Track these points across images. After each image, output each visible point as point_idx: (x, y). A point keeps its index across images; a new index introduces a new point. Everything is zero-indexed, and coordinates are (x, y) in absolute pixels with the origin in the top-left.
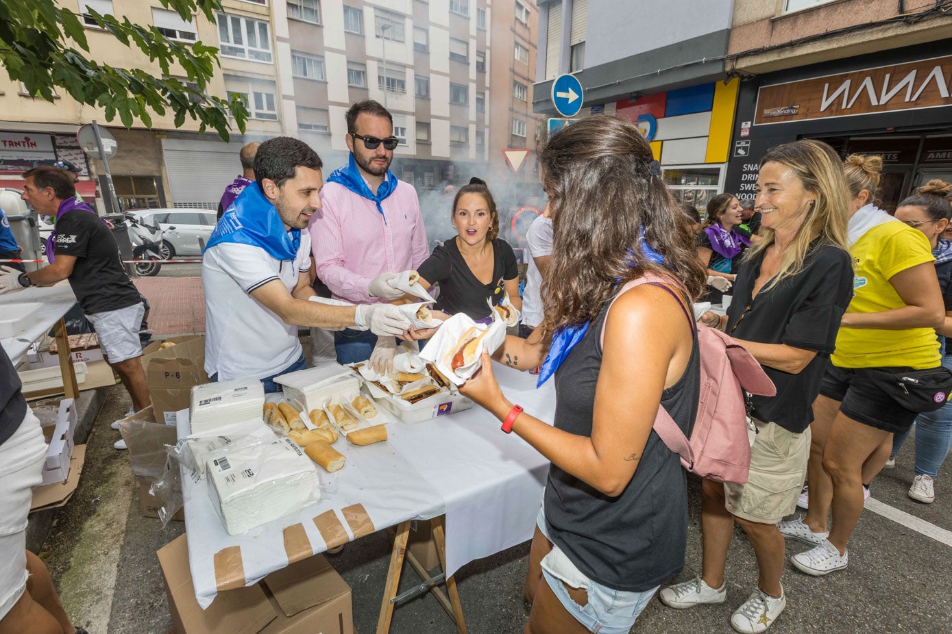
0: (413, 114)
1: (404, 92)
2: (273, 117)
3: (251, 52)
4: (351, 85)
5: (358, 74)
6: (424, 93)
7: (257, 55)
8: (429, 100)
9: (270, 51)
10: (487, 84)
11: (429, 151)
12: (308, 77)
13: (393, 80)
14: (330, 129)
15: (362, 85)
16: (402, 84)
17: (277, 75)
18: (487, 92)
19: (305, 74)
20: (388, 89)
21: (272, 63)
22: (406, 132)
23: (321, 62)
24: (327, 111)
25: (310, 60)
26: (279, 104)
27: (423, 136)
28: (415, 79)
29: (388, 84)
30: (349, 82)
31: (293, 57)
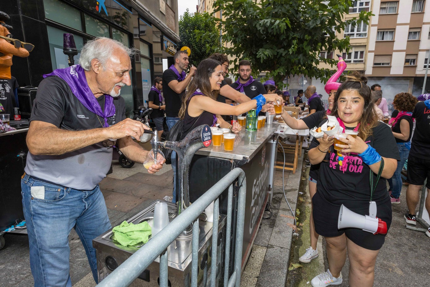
2: (362, 61)
3: (357, 34)
4: (410, 40)
5: (415, 33)
7: (360, 35)
9: (367, 32)
12: (384, 40)
14: (391, 64)
15: (417, 39)
17: (368, 42)
19: (383, 39)
21: (366, 37)
23: (392, 31)
24: (391, 55)
25: (387, 32)
26: (366, 55)
30: (408, 38)
31: (378, 32)
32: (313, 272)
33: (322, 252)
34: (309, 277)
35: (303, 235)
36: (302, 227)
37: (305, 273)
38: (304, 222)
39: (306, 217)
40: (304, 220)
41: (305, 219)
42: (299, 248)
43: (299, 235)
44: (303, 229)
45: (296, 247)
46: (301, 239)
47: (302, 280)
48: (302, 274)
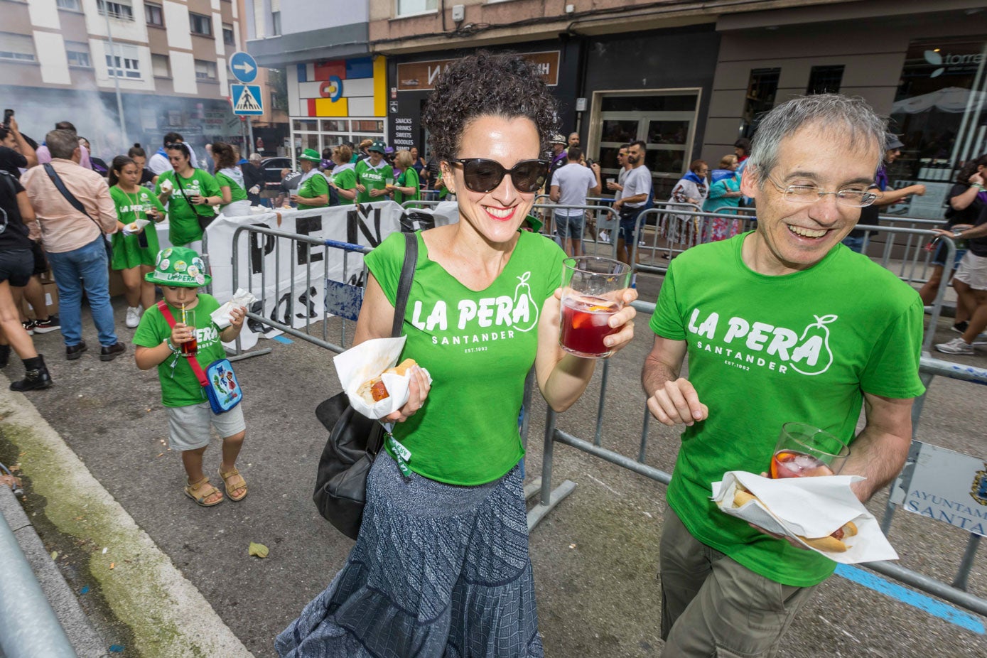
0: (146, 45)
1: (132, 19)
4: (61, 8)
6: (157, 21)
8: (165, 29)
10: (235, 15)
11: (172, 87)
13: (116, 6)
14: (37, 58)
15: (76, 9)
16: (129, 10)
18: (236, 24)
20: (111, 15)
22: (139, 65)
24: (31, 37)
27: (162, 72)
28: (145, 5)
29: (110, 9)
30: (58, 5)
32: (103, 527)
33: (99, 484)
34: (100, 540)
35: (35, 483)
36: (21, 470)
37: (89, 542)
38: (20, 459)
39: (17, 448)
40: (17, 455)
41: (19, 452)
42: (43, 511)
43: (25, 490)
44: (25, 473)
45: (34, 514)
46: (36, 492)
47: (90, 557)
48: (84, 548)
